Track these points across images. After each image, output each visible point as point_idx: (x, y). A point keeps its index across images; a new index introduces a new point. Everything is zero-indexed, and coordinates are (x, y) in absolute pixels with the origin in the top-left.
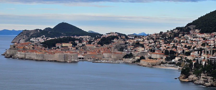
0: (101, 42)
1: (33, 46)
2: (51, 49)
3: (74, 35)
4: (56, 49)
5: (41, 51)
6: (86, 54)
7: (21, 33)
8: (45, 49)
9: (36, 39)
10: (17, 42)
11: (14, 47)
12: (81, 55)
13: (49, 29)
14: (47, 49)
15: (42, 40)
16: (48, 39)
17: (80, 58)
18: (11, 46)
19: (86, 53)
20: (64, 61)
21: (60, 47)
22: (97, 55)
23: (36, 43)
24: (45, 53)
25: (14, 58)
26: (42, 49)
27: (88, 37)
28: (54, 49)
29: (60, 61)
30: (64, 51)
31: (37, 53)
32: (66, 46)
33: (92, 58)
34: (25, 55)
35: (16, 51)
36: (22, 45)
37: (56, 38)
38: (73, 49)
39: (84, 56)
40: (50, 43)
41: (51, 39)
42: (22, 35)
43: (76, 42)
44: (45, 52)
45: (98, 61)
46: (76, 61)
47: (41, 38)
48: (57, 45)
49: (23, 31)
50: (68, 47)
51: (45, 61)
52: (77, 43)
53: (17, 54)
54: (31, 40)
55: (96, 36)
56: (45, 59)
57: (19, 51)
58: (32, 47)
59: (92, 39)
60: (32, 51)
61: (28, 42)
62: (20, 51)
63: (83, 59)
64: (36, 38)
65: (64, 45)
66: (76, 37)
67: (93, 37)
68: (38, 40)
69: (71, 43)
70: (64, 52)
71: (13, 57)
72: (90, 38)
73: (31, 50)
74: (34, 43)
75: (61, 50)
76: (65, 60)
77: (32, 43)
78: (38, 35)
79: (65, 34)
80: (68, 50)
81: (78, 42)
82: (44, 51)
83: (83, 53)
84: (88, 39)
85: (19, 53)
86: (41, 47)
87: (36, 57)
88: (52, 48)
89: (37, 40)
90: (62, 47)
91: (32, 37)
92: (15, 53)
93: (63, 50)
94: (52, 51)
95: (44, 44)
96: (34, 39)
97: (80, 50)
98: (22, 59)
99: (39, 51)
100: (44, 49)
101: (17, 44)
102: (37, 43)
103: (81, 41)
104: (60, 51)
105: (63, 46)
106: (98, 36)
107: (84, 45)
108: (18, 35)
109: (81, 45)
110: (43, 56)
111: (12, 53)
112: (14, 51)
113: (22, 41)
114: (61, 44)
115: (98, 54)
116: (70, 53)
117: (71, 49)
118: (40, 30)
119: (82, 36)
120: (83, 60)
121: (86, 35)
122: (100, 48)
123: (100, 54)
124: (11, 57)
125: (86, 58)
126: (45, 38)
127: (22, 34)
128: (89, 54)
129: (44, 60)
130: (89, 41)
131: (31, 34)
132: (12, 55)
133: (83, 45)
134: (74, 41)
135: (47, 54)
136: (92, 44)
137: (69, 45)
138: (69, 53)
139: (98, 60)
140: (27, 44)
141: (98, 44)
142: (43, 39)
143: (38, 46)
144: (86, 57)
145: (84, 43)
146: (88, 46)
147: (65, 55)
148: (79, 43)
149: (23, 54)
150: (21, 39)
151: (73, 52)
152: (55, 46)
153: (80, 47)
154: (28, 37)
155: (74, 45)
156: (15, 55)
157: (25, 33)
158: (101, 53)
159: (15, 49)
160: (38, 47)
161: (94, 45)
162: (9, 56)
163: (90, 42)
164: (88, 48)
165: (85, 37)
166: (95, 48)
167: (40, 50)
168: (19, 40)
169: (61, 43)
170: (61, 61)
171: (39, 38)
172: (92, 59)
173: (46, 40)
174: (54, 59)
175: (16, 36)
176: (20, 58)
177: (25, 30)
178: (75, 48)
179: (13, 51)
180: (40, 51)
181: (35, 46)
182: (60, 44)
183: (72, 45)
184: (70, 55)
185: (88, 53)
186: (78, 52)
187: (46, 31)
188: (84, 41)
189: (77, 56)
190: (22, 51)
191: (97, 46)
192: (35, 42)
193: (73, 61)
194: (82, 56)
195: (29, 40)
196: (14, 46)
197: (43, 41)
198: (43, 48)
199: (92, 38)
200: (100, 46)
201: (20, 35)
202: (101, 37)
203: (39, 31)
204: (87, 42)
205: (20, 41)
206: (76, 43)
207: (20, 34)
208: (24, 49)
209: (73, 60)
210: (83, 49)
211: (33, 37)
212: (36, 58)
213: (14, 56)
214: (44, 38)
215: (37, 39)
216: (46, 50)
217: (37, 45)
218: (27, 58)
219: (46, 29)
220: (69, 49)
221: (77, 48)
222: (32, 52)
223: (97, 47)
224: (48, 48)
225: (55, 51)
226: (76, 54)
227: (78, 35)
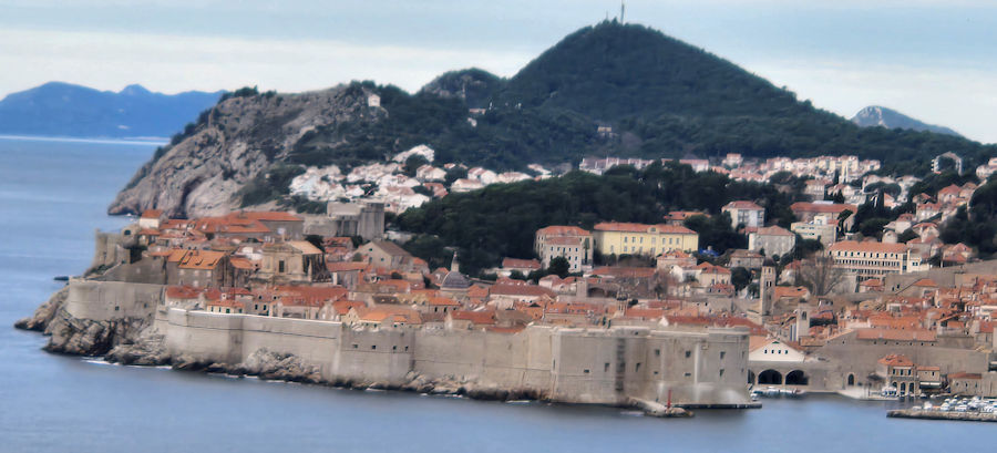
0: (980, 218)
1: (310, 249)
2: (494, 278)
3: (715, 152)
4: (536, 277)
5: (388, 301)
6: (826, 331)
7: (204, 119)
8: (428, 284)
9: (345, 183)
10: (168, 202)
11: (135, 251)
12: (783, 347)
13: (470, 88)
14: (450, 283)
15: (405, 192)
16: (459, 186)
17: (770, 376)
18: (103, 239)
19: (832, 322)
20: (611, 397)
21: (575, 265)
22: (933, 343)
23: (342, 223)
24: (425, 319)
25: (129, 360)
26: (396, 276)
27: (850, 166)
28: (516, 276)
29: (571, 396)
30: (612, 302)
31: (354, 318)
32: (638, 256)
33: (883, 374)
34: (238, 332)
35: (151, 290)
36: (210, 236)
37: (545, 175)
38: (706, 279)
39: (808, 353)
40: (479, 222)
41: (490, 177)
42: (210, 142)
43: (734, 212)
44: (425, 310)
45: (945, 406)
46: (732, 397)
47: (392, 167)
48: (550, 243)
49: (228, 103)
50: (661, 263)
51: (429, 391)
52: (742, 226)
53: (158, 326)
54: (298, 185)
55: (936, 164)
56: (423, 378)
57: (185, 293)
58: (307, 260)
59: (895, 191)
60: (307, 298)
61: (270, 206)
62: (194, 294)
63: (796, 377)
64: (345, 171)
65: (616, 241)
66: (735, 167)
67: (900, 174)
68: (371, 189)
69: (692, 225)
70: (618, 314)
71: (119, 349)
72: (874, 180)
73: (294, 285)
74: (320, 219)
75: (592, 291)
76: (620, 389)
77: (310, 222)
78: (363, 139)
79: (628, 135)
80: (660, 290)
81: (754, 217)
82: (417, 301)
83: (801, 328)
84: (856, 184)
85: (177, 309)
86: (388, 258)
87: (337, 355)
88: (496, 270)
89: (358, 191)
90: (599, 259)
91: (308, 155)
92: (141, 313)
93: (611, 294)
94: (501, 301)
95: (418, 230)
96: (325, 179)
97: (769, 297)
98: (202, 369)
99: (371, 302)
100: (418, 277)
101: (161, 230)
102: (356, 221)
103: (780, 204)
104: (582, 297)
105: (606, 250)
106: (951, 163)
107: (816, 245)
108: (177, 140)
109: (782, 243)
110: (407, 346)
111: (110, 314)
112: (132, 289)
113: (212, 200)
114: (585, 236)
115: (950, 341)
116: (671, 320)
117: (691, 279)
118: (390, 94)
119: (793, 158)
120: (803, 390)
121: (838, 152)
122: (966, 281)
123: (966, 336)
124: (102, 347)
125: (824, 373)
126: (439, 174)
127: (212, 131)
128: (858, 332)
129: (414, 384)
130: (865, 211)
131: (304, 131)
132: (113, 332)
133: (806, 248)
134: (715, 210)
135: (450, 323)
136: (889, 239)
137: (672, 244)
138: (664, 322)
139: (942, 391)
140: (253, 231)
141: (949, 237)
142: (412, 183)
143: (363, 250)
144: (833, 364)
145: (819, 226)
146: (853, 255)
147: (621, 343)
148: (767, 221)
149: (213, 325)
150: (197, 181)
151: (704, 310)
152: (527, 251)
153: (778, 263)
154: (271, 159)
155: (720, 241)
156: (145, 335)
157: (246, 123)
158: (974, 327)
159: (145, 278)
160: (358, 258)
161: (910, 244)
162: (88, 340)
163: (870, 222)
164: (852, 278)
165: (822, 164)
166: (919, 280)
167: (384, 290)
168: (188, 188)
169: (588, 226)
170: (587, 397)
171: (371, 172)
172: (887, 388)
173: (440, 191)
174: (512, 381)
175: (160, 152)
176: (189, 360)
177: (246, 93)
178: (727, 278)
179: (118, 296)
180: (378, 300)
181: (333, 244)
182: (575, 229)
183: (691, 242)
184: (676, 341)
185: (851, 326)
186: (752, 307)
187: (442, 101)
188: (816, 211)
189: (745, 354)
190: (212, 298)
191: (936, 261)
192: (337, 212)
193: (697, 401)
194: (794, 358)
195: (275, 186)
196: (130, 240)
197: (418, 201)
198: (416, 270)
199: (888, 180)
200: (970, 261)
201: (198, 138)
202: (982, 171)
203: (374, 101)
204: (845, 214)
205: (193, 197)
206: (735, 224)
207: (190, 130)
208: (231, 278)
209: (704, 395)
210: (799, 281)
211: (321, 161)
212: (338, 367)
213: (130, 342)
214: (420, 173)
215: (352, 177)
216: (444, 293)
217: (358, 242)
218: (251, 360)
219: (450, 81)
220: (661, 288)
221: (742, 279)
222: (300, 309)
223: (941, 271)
224: (455, 267)
225: (528, 299)
226: (728, 330)
227: (757, 152)
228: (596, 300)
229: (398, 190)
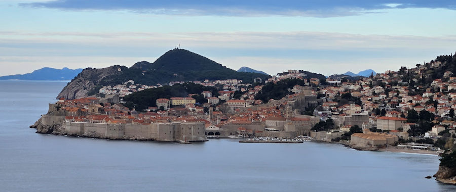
0: (264, 93)
1: (100, 106)
2: (146, 111)
3: (202, 80)
4: (156, 111)
5: (118, 118)
6: (225, 122)
8: (129, 114)
10: (71, 96)
11: (58, 108)
12: (214, 126)
13: (143, 66)
14: (133, 113)
15: (127, 91)
16: (140, 89)
17: (211, 133)
18: (51, 105)
19: (226, 120)
20: (172, 140)
21: (166, 108)
22: (251, 124)
23: (109, 99)
24: (127, 122)
26: (121, 112)
27: (235, 81)
28: (151, 111)
29: (162, 140)
30: (174, 116)
31: (110, 122)
32: (181, 105)
33: (239, 132)
34: (82, 126)
35: (62, 117)
36: (76, 104)
37: (161, 86)
38: (197, 110)
39: (220, 128)
40: (142, 98)
41: (147, 87)
42: (81, 81)
43: (204, 94)
44: (127, 120)
45: (253, 139)
46: (201, 139)
47: (123, 86)
48: (160, 103)
49: (84, 71)
50: (186, 107)
51: (128, 140)
52: (206, 97)
53: (63, 126)
54: (101, 91)
55: (255, 80)
56: (127, 136)
57: (70, 118)
58: (99, 108)
59: (245, 87)
60: (99, 118)
61: (95, 96)
62: (72, 118)
63: (217, 133)
64: (112, 87)
65: (175, 102)
66: (207, 83)
67: (247, 83)
68: (118, 91)
69: (194, 97)
70: (175, 119)
71: (54, 132)
72: (240, 85)
73: (96, 115)
74: (104, 99)
75: (169, 114)
76: (174, 138)
77: (101, 99)
78: (117, 79)
79: (181, 76)
81: (209, 95)
82: (125, 118)
83: (218, 121)
84: (236, 86)
85: (67, 121)
86: (119, 108)
87: (106, 131)
88: (147, 110)
89: (115, 92)
90: (171, 106)
91: (104, 83)
93: (174, 115)
94: (147, 117)
95: (128, 101)
96: (107, 89)
97: (211, 114)
98: (74, 136)
99: (114, 118)
100: (127, 112)
101: (64, 103)
102: (112, 99)
103: (215, 92)
104: (167, 115)
105: (173, 104)
106: (259, 80)
107: (225, 101)
108: (73, 80)
109: (216, 101)
110: (122, 128)
111: (52, 124)
112: (57, 117)
113: (81, 95)
114: (168, 101)
115: (255, 123)
117: (194, 110)
118: (123, 68)
119: (221, 80)
120: (219, 136)
121: (232, 79)
122: (260, 109)
123: (259, 122)
124: (50, 132)
125: (224, 132)
126: (135, 87)
127: (81, 78)
128: (232, 122)
129: (125, 138)
130: (236, 92)
131: (103, 77)
132: (53, 127)
133: (222, 102)
134: (200, 94)
135: (133, 123)
136: (242, 99)
137: (188, 102)
138: (185, 121)
139: (254, 135)
140: (88, 102)
141: (257, 98)
142: (128, 89)
143: (113, 106)
144: (226, 130)
145: (225, 96)
146: (232, 103)
147: (174, 126)
148: (212, 96)
149: (76, 125)
150: (78, 90)
151: (196, 118)
152: (154, 105)
153: (214, 106)
155: (201, 101)
156: (60, 128)
157: (89, 76)
158: (261, 120)
159: (60, 114)
160: (112, 108)
161: (247, 100)
162: (47, 130)
163: (237, 95)
164: (232, 109)
165: (228, 81)
166: (249, 109)
167: (118, 115)
168: (76, 92)
169: (169, 98)
170: (166, 140)
171: (118, 87)
172: (240, 135)
173: (135, 91)
174: (149, 137)
175: (69, 84)
176: (71, 134)
177: (89, 68)
178: (203, 110)
179: (54, 119)
180: (116, 118)
181: (106, 105)
182: (166, 99)
183: (194, 101)
184: (187, 125)
185: (231, 120)
186: (208, 117)
187: (136, 69)
188: (225, 93)
189: (204, 128)
190: (76, 119)
191: (253, 104)
192: (107, 97)
193: (193, 140)
194: (217, 129)
195: (96, 91)
196: (57, 105)
197: (127, 94)
198: (126, 110)
199: (243, 85)
200: (261, 104)
201: (78, 80)
202: (266, 82)
203: (119, 70)
204: (232, 93)
205: (77, 94)
206: (204, 97)
208: (81, 113)
209: (194, 138)
210: (220, 110)
211: (106, 84)
212: (107, 134)
213: (57, 130)
214: (130, 87)
215: (114, 88)
216: (132, 116)
217: (112, 104)
218: (86, 134)
219: (138, 64)
220: (186, 112)
221: (206, 110)
222: (97, 121)
223: (254, 106)
224: (134, 110)
225: (153, 116)
226: (200, 123)
227: (212, 79)
228: (170, 116)
229: (124, 91)
